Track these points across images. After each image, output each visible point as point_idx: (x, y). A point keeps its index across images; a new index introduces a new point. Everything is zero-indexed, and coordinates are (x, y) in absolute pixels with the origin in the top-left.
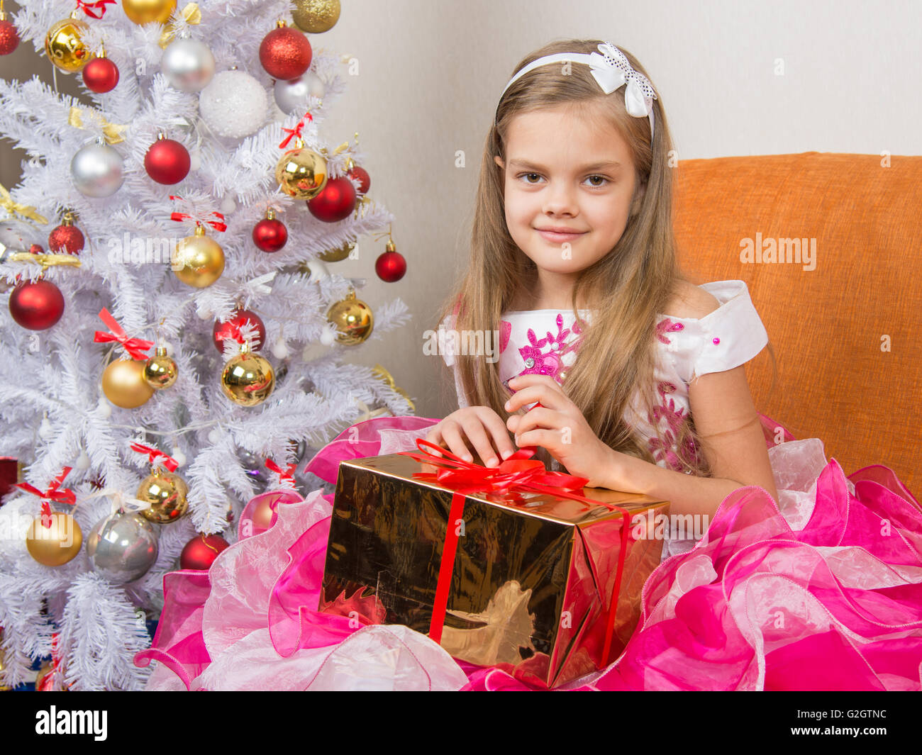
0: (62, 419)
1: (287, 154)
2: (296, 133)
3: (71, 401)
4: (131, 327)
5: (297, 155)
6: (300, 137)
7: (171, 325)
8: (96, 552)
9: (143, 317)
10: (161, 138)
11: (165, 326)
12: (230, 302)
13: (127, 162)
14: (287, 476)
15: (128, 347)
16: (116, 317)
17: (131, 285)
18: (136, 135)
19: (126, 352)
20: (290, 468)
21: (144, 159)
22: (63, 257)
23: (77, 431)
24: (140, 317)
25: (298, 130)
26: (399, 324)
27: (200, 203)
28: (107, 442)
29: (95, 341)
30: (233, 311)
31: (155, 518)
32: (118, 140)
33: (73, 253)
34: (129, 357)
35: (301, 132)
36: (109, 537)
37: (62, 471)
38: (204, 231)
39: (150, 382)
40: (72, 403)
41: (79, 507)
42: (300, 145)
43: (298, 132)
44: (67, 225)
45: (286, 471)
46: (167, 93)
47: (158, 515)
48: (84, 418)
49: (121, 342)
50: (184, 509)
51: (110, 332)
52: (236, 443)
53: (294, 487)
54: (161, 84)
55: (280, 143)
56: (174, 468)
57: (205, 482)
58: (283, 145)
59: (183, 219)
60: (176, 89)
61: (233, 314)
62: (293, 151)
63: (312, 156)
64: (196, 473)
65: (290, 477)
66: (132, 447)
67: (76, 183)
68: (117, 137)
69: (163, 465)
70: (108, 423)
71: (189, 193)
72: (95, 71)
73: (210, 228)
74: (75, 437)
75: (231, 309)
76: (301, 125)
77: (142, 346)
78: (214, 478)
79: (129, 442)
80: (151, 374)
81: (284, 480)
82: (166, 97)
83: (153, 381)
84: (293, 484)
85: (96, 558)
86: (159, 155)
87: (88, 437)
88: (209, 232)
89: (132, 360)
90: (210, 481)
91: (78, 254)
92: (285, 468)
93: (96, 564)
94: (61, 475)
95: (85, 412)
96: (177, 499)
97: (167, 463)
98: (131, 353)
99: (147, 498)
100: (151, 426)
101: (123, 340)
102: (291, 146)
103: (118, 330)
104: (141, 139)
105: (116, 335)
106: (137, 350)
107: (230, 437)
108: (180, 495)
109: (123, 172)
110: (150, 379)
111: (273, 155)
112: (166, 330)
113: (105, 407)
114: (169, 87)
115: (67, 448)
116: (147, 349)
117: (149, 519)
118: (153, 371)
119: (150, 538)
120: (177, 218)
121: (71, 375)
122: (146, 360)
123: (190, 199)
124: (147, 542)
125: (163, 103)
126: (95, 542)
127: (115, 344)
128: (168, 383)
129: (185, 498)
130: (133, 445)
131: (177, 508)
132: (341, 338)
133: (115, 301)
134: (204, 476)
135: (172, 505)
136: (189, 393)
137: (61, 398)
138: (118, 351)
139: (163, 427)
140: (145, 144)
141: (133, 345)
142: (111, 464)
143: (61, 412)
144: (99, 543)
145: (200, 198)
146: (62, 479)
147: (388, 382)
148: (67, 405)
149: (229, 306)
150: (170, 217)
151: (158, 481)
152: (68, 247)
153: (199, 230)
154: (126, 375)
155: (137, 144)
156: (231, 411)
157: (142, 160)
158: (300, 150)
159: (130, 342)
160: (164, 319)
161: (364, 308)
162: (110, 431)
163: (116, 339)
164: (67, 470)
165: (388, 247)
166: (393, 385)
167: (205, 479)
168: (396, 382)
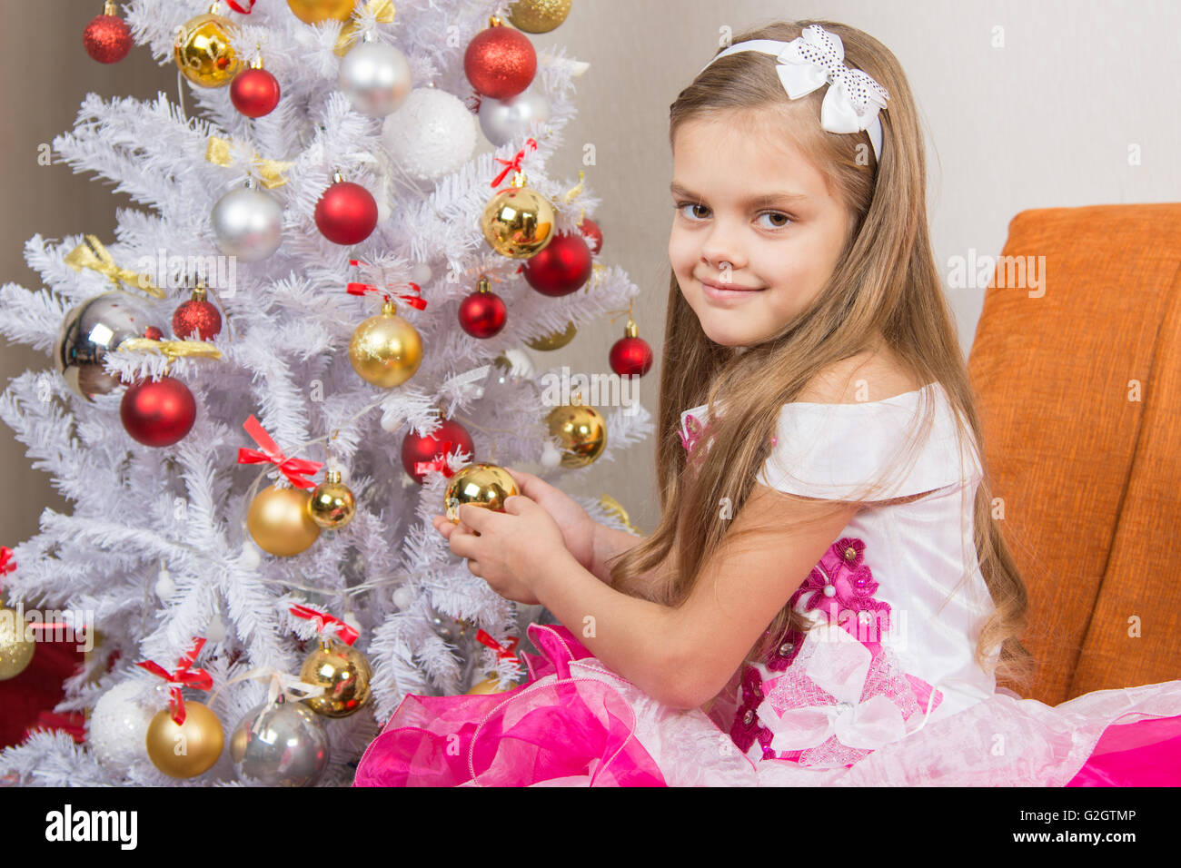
0: (189, 570)
1: (499, 194)
2: (514, 166)
3: (202, 545)
4: (289, 442)
5: (513, 196)
6: (519, 171)
7: (346, 441)
8: (246, 756)
9: (305, 428)
10: (338, 180)
11: (339, 441)
12: (430, 407)
13: (288, 214)
14: (507, 654)
15: (286, 471)
16: (268, 428)
17: (285, 384)
18: (304, 177)
19: (284, 477)
20: (512, 642)
21: (314, 209)
22: (195, 345)
23: (213, 588)
24: (300, 429)
25: (518, 161)
26: (640, 439)
27: (393, 270)
28: (258, 602)
29: (239, 461)
30: (437, 421)
31: (325, 709)
32: (278, 183)
33: (208, 339)
34: (287, 484)
35: (520, 164)
36: (266, 737)
37: (194, 645)
38: (395, 310)
39: (318, 519)
40: (203, 548)
41: (219, 695)
42: (519, 183)
43: (516, 165)
44: (199, 300)
45: (506, 646)
46: (348, 119)
47: (330, 705)
48: (223, 569)
49: (276, 463)
50: (365, 697)
51: (260, 450)
52: (434, 606)
53: (519, 669)
54: (339, 106)
55: (491, 181)
56: (351, 640)
57: (395, 661)
58: (496, 183)
59: (365, 292)
60: (360, 112)
61: (436, 424)
62: (508, 190)
63: (534, 197)
64: (381, 650)
65: (513, 656)
66: (292, 610)
67: (218, 243)
68: (277, 178)
69: (336, 636)
70: (258, 575)
71: (379, 256)
72: (248, 87)
73: (402, 304)
74: (209, 594)
75: (434, 418)
76: (521, 155)
77: (305, 469)
78: (408, 656)
79: (286, 603)
80: (319, 508)
81: (506, 660)
82: (345, 125)
83: (322, 518)
84: (518, 666)
85: (244, 764)
86: (337, 204)
87: (231, 596)
88: (402, 310)
89: (291, 488)
90: (401, 659)
91: (212, 339)
92: (506, 644)
93: (244, 771)
94: (192, 650)
95: (224, 560)
96: (357, 684)
97: (342, 633)
98: (291, 479)
99: (317, 680)
100: (312, 582)
101: (278, 460)
102: (505, 184)
103: (271, 445)
104: (311, 182)
105: (268, 454)
106: (298, 476)
107: (424, 597)
108: (361, 678)
109: (283, 228)
110: (318, 515)
111: (482, 199)
112: (340, 446)
113: (251, 554)
114: (351, 111)
115: (200, 612)
116: (313, 473)
117: (318, 712)
118: (323, 504)
119: (321, 739)
120: (356, 290)
121: (203, 510)
122: (311, 489)
123: (380, 265)
124: (313, 742)
125: (341, 133)
126: (242, 742)
127: (266, 466)
128: (342, 521)
129: (368, 681)
130: (293, 606)
131: (356, 696)
132: (565, 457)
133: (261, 407)
134: (393, 653)
135: (350, 691)
136: (371, 536)
137: (189, 541)
138: (271, 475)
139: (330, 583)
140: (317, 189)
141: (292, 468)
142: (264, 633)
143: (187, 561)
144: (250, 744)
145: (396, 263)
146: (194, 655)
147: (623, 521)
148: (196, 550)
149: (431, 414)
150: (345, 289)
151: (329, 658)
152: (201, 331)
153: (388, 308)
154: (283, 509)
155: (307, 189)
156: (427, 562)
157: (311, 211)
158: (517, 190)
159: (288, 463)
160: (337, 432)
161: (593, 415)
162: (262, 587)
163: (269, 459)
164: (201, 642)
165: (627, 331)
166: (627, 523)
167: (394, 658)
168: (631, 520)
